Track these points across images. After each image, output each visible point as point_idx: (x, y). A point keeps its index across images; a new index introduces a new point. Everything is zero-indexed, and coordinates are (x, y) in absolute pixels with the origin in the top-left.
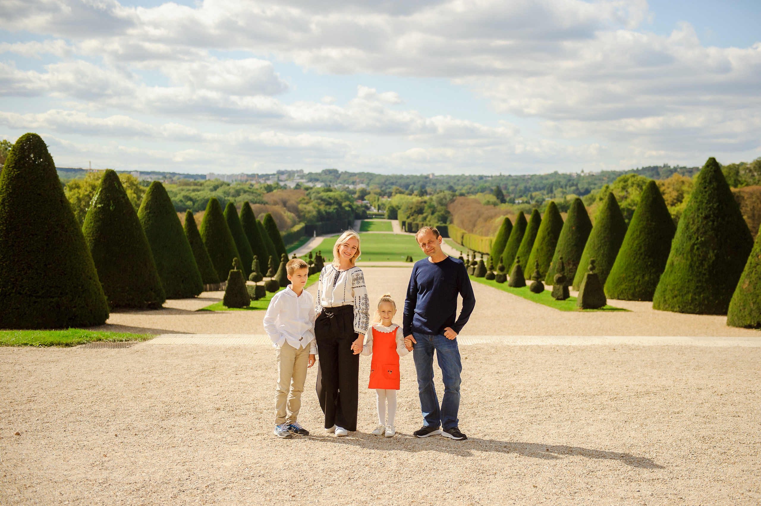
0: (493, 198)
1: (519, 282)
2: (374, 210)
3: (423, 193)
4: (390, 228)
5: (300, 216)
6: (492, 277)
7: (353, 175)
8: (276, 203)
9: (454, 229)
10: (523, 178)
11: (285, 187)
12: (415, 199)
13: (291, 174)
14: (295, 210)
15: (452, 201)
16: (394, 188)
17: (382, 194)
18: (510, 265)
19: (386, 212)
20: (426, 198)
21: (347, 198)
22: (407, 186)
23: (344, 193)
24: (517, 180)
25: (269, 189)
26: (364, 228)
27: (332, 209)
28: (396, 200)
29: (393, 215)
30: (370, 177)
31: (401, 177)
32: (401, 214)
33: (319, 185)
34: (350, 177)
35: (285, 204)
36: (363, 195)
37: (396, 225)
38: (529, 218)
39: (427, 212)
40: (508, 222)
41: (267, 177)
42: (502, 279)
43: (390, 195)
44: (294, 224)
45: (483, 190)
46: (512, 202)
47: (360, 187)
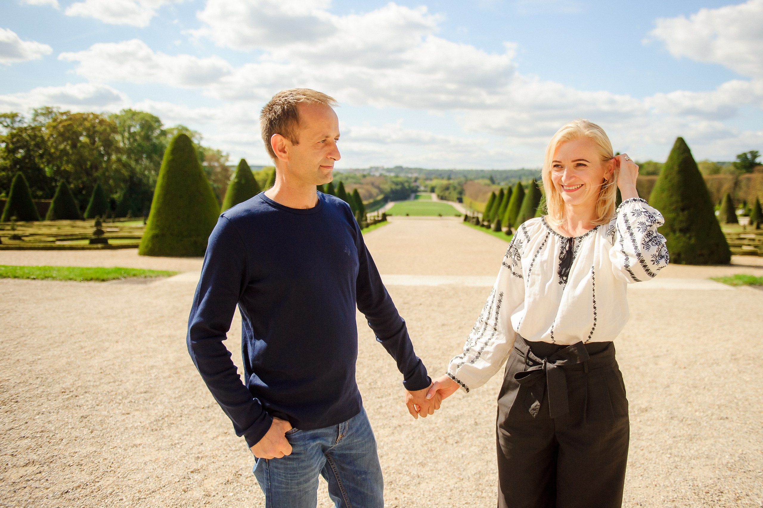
0: (488, 182)
1: (498, 229)
2: (422, 188)
3: (449, 178)
4: (430, 198)
5: (381, 191)
6: (483, 226)
7: (411, 169)
8: (367, 184)
9: (466, 199)
10: (505, 172)
11: (374, 176)
12: (445, 182)
13: (377, 169)
14: (378, 188)
15: (466, 183)
16: (433, 176)
17: (427, 179)
18: (494, 219)
19: (429, 189)
20: (451, 181)
21: (407, 181)
22: (440, 175)
23: (406, 179)
24: (501, 172)
25: (364, 176)
26: (416, 197)
27: (399, 187)
28: (434, 183)
29: (433, 190)
30: (420, 170)
31: (438, 170)
32: (437, 190)
33: (392, 174)
34: (409, 170)
35: (373, 184)
36: (416, 180)
37: (434, 197)
38: (506, 192)
39: (451, 189)
40: (494, 195)
41: (364, 170)
42: (488, 227)
43: (431, 180)
44: (378, 195)
45: (483, 177)
46: (499, 184)
47: (415, 175)
